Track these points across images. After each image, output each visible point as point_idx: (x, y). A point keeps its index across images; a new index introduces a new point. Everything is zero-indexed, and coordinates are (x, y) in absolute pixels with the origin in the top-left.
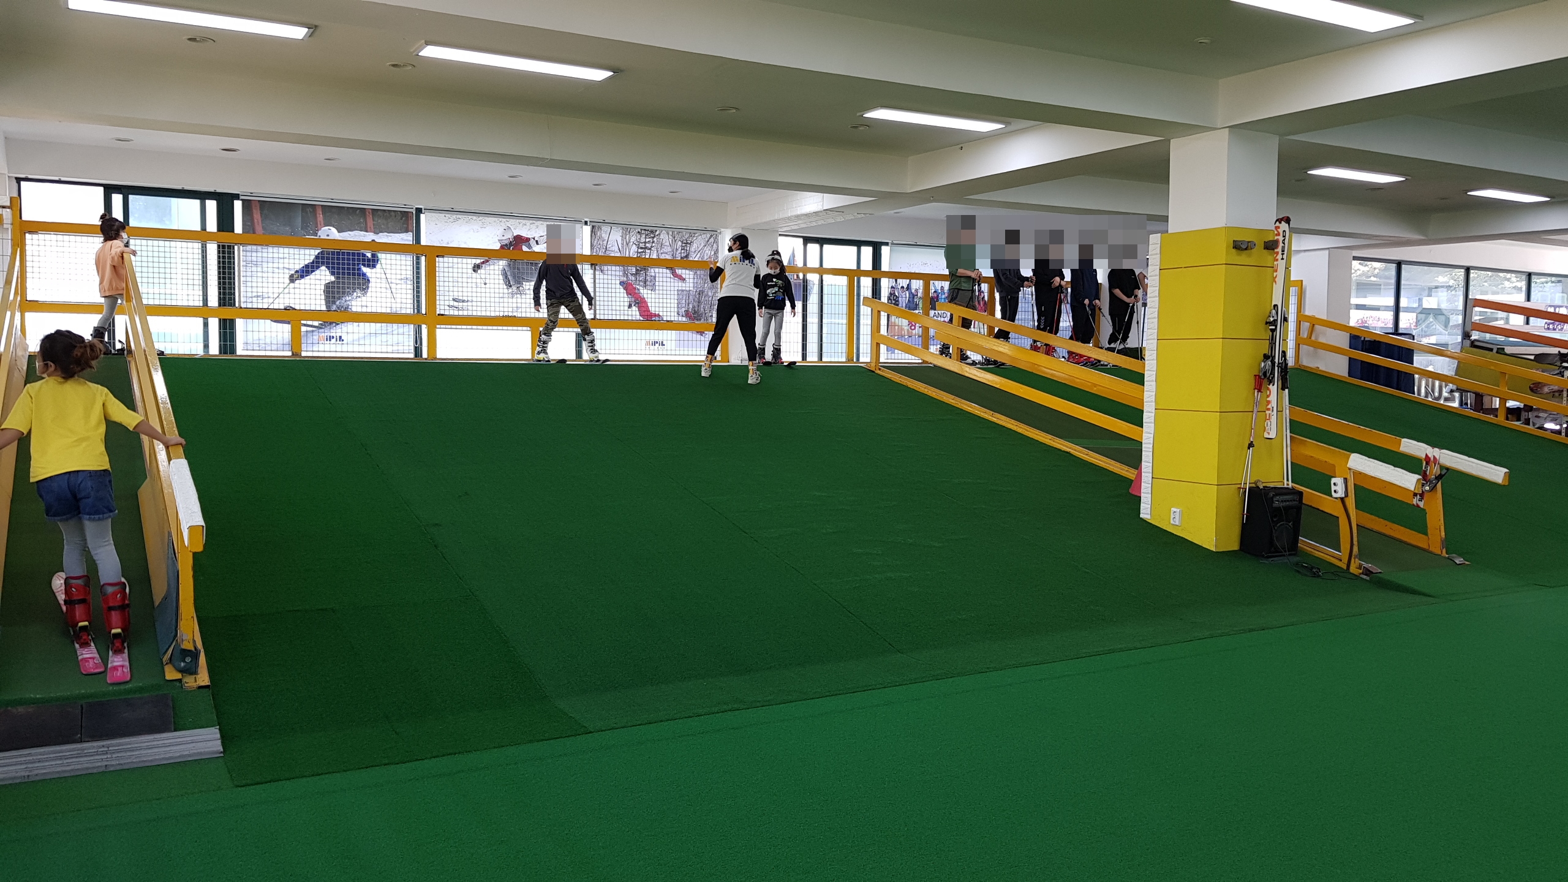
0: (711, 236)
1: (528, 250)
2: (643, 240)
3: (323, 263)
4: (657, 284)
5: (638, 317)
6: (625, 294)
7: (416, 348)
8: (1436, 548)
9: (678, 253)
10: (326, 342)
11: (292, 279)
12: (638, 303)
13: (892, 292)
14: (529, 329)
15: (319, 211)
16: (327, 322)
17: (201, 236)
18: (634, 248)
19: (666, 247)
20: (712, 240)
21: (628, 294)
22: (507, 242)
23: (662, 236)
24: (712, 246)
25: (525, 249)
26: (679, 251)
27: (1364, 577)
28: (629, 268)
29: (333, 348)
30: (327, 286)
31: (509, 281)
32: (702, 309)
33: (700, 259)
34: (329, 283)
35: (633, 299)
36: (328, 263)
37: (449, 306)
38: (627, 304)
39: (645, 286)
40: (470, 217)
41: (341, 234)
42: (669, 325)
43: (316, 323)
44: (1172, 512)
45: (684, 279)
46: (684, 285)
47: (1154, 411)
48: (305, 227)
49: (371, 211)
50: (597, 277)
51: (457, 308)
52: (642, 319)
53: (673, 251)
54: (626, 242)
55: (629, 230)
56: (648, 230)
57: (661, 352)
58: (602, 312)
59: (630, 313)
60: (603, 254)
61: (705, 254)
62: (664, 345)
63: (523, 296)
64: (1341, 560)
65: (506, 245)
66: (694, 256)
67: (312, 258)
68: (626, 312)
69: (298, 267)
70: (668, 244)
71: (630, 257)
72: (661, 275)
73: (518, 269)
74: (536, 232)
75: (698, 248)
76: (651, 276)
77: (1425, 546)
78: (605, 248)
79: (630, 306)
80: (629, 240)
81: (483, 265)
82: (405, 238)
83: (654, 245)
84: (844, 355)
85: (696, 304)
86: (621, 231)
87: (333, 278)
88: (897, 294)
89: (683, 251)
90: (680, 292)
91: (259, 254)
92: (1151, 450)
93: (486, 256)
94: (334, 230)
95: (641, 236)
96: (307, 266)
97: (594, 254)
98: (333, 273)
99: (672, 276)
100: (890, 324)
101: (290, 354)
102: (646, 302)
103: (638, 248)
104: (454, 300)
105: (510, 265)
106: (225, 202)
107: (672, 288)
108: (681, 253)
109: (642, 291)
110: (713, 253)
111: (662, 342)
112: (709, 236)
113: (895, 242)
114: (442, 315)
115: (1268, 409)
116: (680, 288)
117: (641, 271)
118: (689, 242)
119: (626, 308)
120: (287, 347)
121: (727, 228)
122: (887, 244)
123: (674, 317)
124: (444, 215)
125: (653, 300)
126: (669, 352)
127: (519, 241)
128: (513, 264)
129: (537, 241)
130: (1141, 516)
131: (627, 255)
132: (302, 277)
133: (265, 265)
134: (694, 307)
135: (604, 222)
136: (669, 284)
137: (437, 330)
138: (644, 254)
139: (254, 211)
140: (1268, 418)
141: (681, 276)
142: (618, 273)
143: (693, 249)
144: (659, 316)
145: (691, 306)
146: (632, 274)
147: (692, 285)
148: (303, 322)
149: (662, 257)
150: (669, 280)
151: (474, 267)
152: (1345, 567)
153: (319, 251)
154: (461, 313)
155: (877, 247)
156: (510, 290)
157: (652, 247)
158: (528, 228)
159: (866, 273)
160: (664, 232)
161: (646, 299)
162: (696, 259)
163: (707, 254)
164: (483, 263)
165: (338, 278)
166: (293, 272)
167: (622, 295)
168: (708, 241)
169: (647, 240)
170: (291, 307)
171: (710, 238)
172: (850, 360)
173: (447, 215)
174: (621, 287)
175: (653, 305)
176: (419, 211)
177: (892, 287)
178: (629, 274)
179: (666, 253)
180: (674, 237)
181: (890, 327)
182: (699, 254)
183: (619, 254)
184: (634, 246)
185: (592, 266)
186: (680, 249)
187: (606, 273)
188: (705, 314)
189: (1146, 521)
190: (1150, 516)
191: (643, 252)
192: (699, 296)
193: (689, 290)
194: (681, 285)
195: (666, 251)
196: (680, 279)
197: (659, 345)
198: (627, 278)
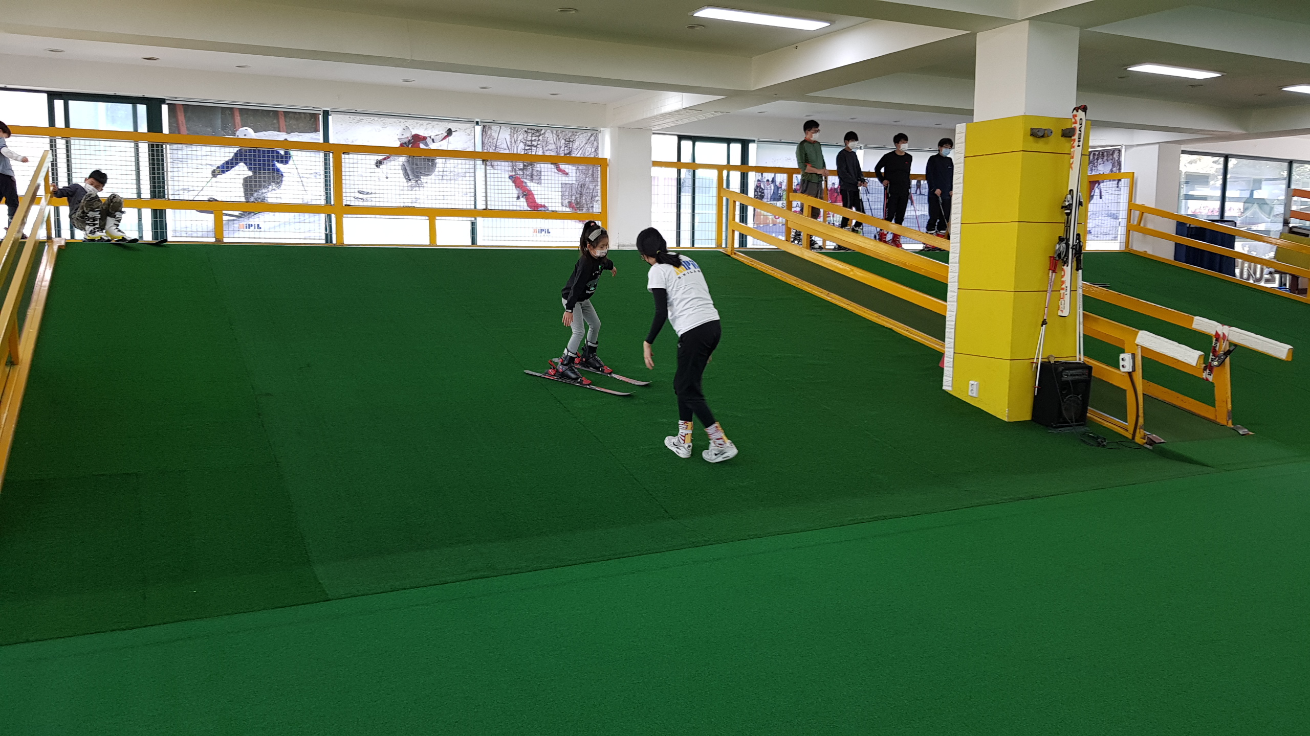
0: (592, 135)
1: (425, 147)
2: (529, 138)
3: (241, 160)
4: (542, 178)
5: (526, 208)
6: (514, 187)
7: (326, 235)
8: (1223, 419)
9: (561, 150)
10: (245, 230)
11: (214, 174)
12: (525, 195)
13: (758, 185)
14: (427, 218)
15: (237, 114)
16: (246, 212)
17: (133, 137)
18: (522, 146)
19: (550, 145)
20: (593, 138)
21: (516, 187)
22: (406, 140)
23: (547, 135)
24: (593, 143)
25: (422, 146)
26: (562, 149)
27: (1148, 446)
28: (517, 163)
29: (252, 234)
30: (245, 180)
31: (408, 175)
32: (584, 201)
33: (582, 156)
34: (247, 178)
35: (521, 192)
36: (246, 160)
37: (354, 197)
38: (516, 196)
39: (532, 180)
40: (372, 118)
41: (257, 134)
42: (555, 215)
43: (237, 213)
44: (970, 385)
45: (567, 174)
46: (567, 179)
47: (956, 290)
48: (224, 128)
49: (283, 113)
50: (488, 171)
51: (362, 199)
53: (557, 148)
54: (514, 140)
55: (516, 129)
56: (534, 130)
57: (546, 239)
58: (493, 203)
60: (493, 151)
61: (587, 151)
62: (550, 233)
63: (421, 189)
64: (1127, 430)
65: (405, 143)
66: (576, 153)
67: (232, 155)
69: (220, 163)
71: (517, 154)
72: (546, 170)
73: (417, 165)
74: (432, 131)
75: (580, 145)
76: (537, 171)
77: (1212, 417)
78: (495, 145)
79: (518, 198)
80: (517, 139)
81: (385, 161)
82: (315, 137)
83: (539, 142)
84: (713, 241)
85: (578, 196)
86: (509, 130)
87: (250, 173)
88: (762, 186)
89: (566, 148)
90: (564, 185)
91: (185, 152)
92: (953, 327)
93: (388, 152)
94: (250, 131)
95: (528, 135)
96: (227, 162)
97: (485, 151)
98: (250, 169)
99: (556, 171)
100: (756, 214)
101: (213, 240)
102: (532, 194)
103: (525, 145)
104: (359, 192)
105: (408, 161)
106: (153, 105)
107: (557, 182)
108: (564, 150)
109: (529, 184)
110: (593, 150)
111: (548, 230)
112: (589, 134)
113: (760, 139)
114: (349, 205)
115: (1063, 289)
116: (564, 182)
117: (528, 166)
118: (572, 140)
119: (515, 199)
120: (212, 234)
121: (605, 127)
123: (559, 208)
124: (348, 116)
126: (554, 239)
127: (417, 139)
128: (412, 159)
129: (433, 140)
130: (944, 388)
131: (515, 152)
132: (223, 172)
133: (189, 161)
134: (576, 199)
135: (494, 122)
136: (553, 178)
137: (344, 219)
138: (530, 151)
139: (179, 114)
140: (1062, 297)
141: (565, 171)
142: (507, 168)
143: (575, 147)
144: (544, 206)
145: (574, 198)
146: (520, 169)
147: (574, 178)
148: (224, 212)
149: (547, 153)
150: (553, 174)
151: (377, 163)
152: (1130, 437)
153: (237, 149)
154: (365, 204)
155: (745, 144)
156: (410, 184)
157: (538, 144)
158: (425, 127)
159: (735, 168)
160: (548, 131)
161: (533, 192)
162: (578, 156)
163: (588, 151)
164: (385, 159)
165: (255, 173)
166: (215, 168)
168: (589, 139)
169: (534, 138)
170: (214, 199)
171: (591, 136)
172: (719, 245)
173: (351, 117)
174: (510, 180)
176: (326, 114)
177: (758, 180)
179: (551, 150)
180: (558, 136)
181: (755, 216)
182: (581, 151)
183: (508, 150)
184: (522, 143)
185: (483, 162)
186: (563, 146)
187: (496, 168)
188: (587, 204)
189: (947, 392)
190: (951, 388)
191: (529, 149)
192: (581, 189)
193: (573, 184)
194: (564, 179)
195: (551, 148)
196: (564, 174)
197: (545, 233)
198: (515, 172)
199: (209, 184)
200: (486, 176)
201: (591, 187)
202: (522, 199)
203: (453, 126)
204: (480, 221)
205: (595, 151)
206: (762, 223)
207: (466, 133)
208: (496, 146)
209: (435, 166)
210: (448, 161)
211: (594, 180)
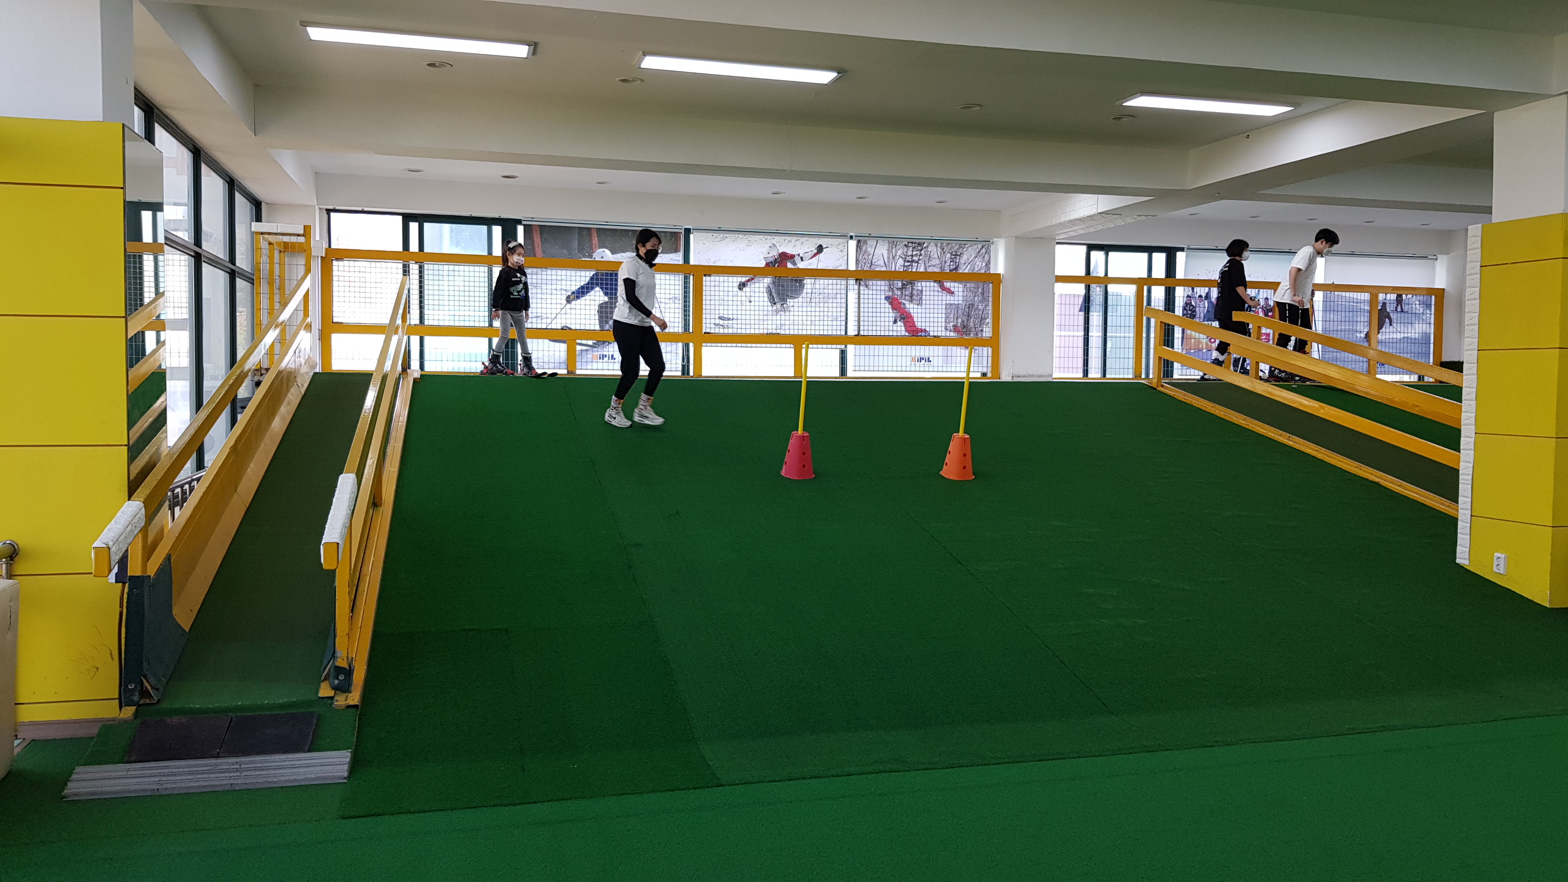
0: (983, 247)
1: (792, 267)
2: (910, 253)
3: (597, 284)
4: (924, 298)
5: (904, 333)
6: (890, 309)
7: (683, 366)
10: (599, 360)
11: (569, 300)
12: (904, 318)
13: (1189, 302)
14: (792, 346)
15: (595, 234)
16: (600, 341)
17: (487, 260)
18: (901, 262)
19: (934, 260)
20: (984, 250)
21: (893, 309)
22: (772, 259)
23: (930, 249)
24: (984, 257)
25: (790, 265)
28: (895, 282)
29: (606, 366)
30: (601, 306)
31: (773, 298)
33: (970, 271)
34: (602, 304)
35: (899, 315)
36: (602, 284)
37: (714, 324)
38: (892, 319)
39: (912, 301)
40: (736, 236)
41: (615, 256)
42: (937, 341)
43: (590, 342)
44: (1495, 558)
45: (953, 293)
46: (952, 298)
47: (1473, 435)
48: (581, 250)
50: (862, 292)
51: (722, 326)
52: (907, 334)
54: (893, 255)
56: (915, 243)
57: (927, 369)
58: (866, 328)
59: (895, 328)
60: (868, 269)
61: (976, 266)
62: (930, 361)
63: (787, 313)
65: (771, 262)
67: (588, 279)
68: (891, 328)
69: (574, 289)
70: (936, 256)
71: (895, 271)
72: (928, 289)
73: (783, 286)
74: (801, 249)
76: (918, 290)
78: (870, 262)
79: (895, 322)
80: (896, 254)
81: (749, 283)
82: (675, 258)
83: (921, 257)
84: (1131, 371)
85: (965, 318)
86: (887, 244)
87: (606, 299)
88: (1193, 304)
90: (949, 306)
91: (539, 277)
92: (1470, 482)
93: (753, 273)
94: (608, 252)
95: (908, 250)
96: (582, 287)
97: (859, 269)
98: (606, 294)
99: (940, 290)
100: (1185, 337)
101: (565, 372)
102: (912, 318)
103: (905, 261)
104: (720, 318)
105: (774, 282)
106: (509, 226)
107: (940, 302)
109: (907, 306)
110: (984, 264)
111: (928, 358)
112: (980, 247)
113: (1191, 247)
114: (708, 333)
116: (948, 302)
117: (907, 285)
118: (959, 253)
119: (891, 324)
120: (563, 365)
121: (1000, 238)
122: (1182, 249)
123: (942, 333)
124: (711, 234)
125: (920, 315)
126: (936, 369)
127: (784, 257)
128: (778, 282)
129: (802, 258)
130: (1458, 561)
131: (893, 269)
132: (578, 298)
133: (544, 287)
134: (963, 321)
135: (870, 236)
136: (936, 298)
137: (703, 348)
138: (911, 267)
139: (535, 235)
141: (950, 290)
142: (883, 288)
144: (925, 331)
145: (960, 321)
146: (898, 289)
147: (961, 298)
148: (578, 341)
149: (930, 270)
150: (936, 293)
151: (740, 285)
153: (594, 273)
154: (726, 331)
155: (1171, 254)
156: (775, 308)
157: (919, 260)
158: (793, 244)
159: (1158, 282)
160: (932, 244)
161: (912, 314)
163: (978, 266)
164: (748, 281)
165: (610, 298)
166: (570, 294)
167: (887, 310)
168: (979, 252)
169: (914, 253)
170: (567, 327)
171: (981, 249)
172: (1137, 375)
173: (714, 235)
174: (886, 302)
175: (919, 320)
176: (688, 232)
177: (1188, 296)
178: (895, 289)
179: (935, 266)
180: (943, 249)
181: (1185, 340)
183: (885, 268)
184: (901, 259)
185: (856, 282)
187: (871, 288)
188: (975, 328)
189: (1463, 567)
190: (1468, 561)
191: (910, 266)
192: (969, 311)
193: (959, 304)
194: (950, 299)
195: (934, 264)
196: (949, 293)
197: (926, 361)
198: (892, 293)
199: (563, 311)
200: (859, 297)
201: (980, 307)
202: (899, 323)
203: (823, 242)
204: (851, 349)
205: (986, 265)
206: (1193, 348)
207: (839, 250)
208: (872, 262)
209: (803, 288)
210: (817, 282)
211: (984, 299)
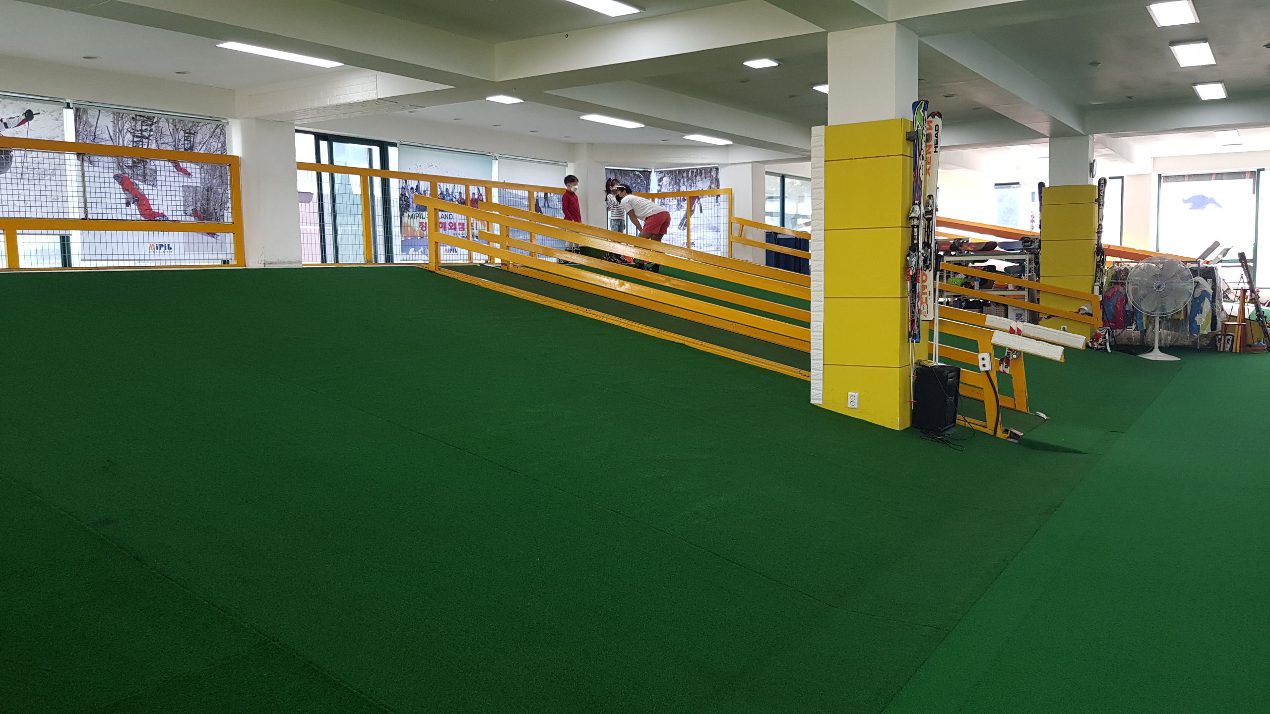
0: (217, 126)
2: (139, 128)
4: (158, 178)
5: (139, 217)
6: (121, 190)
8: (1022, 407)
9: (180, 144)
12: (137, 201)
13: (403, 193)
18: (129, 136)
19: (166, 137)
20: (218, 131)
21: (124, 189)
23: (161, 124)
24: (219, 138)
26: (182, 142)
27: (1012, 440)
28: (124, 159)
32: (212, 208)
33: (206, 152)
35: (131, 196)
38: (124, 201)
39: (145, 181)
42: (176, 226)
44: (849, 396)
46: (190, 180)
47: (822, 300)
50: (86, 169)
52: (143, 219)
53: (175, 141)
54: (119, 129)
55: (121, 115)
56: (144, 116)
57: (167, 257)
58: (94, 211)
59: (129, 212)
60: (91, 142)
61: (212, 147)
62: (171, 249)
64: (986, 427)
66: (199, 148)
68: (124, 212)
70: (168, 133)
71: (124, 147)
72: (163, 169)
75: (203, 139)
76: (151, 169)
77: (1011, 406)
78: (93, 134)
79: (128, 204)
80: (123, 127)
83: (152, 133)
85: (204, 202)
86: (112, 116)
88: (407, 195)
89: (186, 142)
90: (186, 188)
92: (822, 338)
95: (136, 123)
97: (80, 141)
99: (175, 170)
102: (147, 200)
103: (133, 136)
107: (177, 184)
108: (184, 144)
109: (141, 187)
110: (220, 145)
111: (169, 245)
112: (214, 126)
113: (403, 143)
115: (925, 293)
116: (186, 184)
117: (139, 163)
118: (193, 132)
119: (124, 206)
121: (233, 119)
122: (394, 145)
123: (181, 217)
125: (155, 197)
126: (177, 257)
129: (5, 124)
130: (812, 402)
131: (117, 145)
134: (202, 205)
135: (90, 105)
136: (172, 179)
138: (141, 143)
140: (924, 301)
141: (186, 171)
143: (197, 140)
144: (163, 215)
145: (199, 205)
146: (128, 167)
147: (199, 180)
149: (163, 147)
150: (172, 174)
152: (992, 433)
155: (384, 147)
157: (150, 136)
160: (163, 119)
161: (147, 196)
162: (202, 151)
163: (214, 147)
167: (117, 191)
168: (214, 132)
169: (144, 128)
171: (216, 129)
174: (116, 181)
175: (156, 202)
177: (402, 188)
178: (125, 167)
179: (167, 144)
180: (176, 126)
182: (205, 145)
183: (111, 142)
184: (129, 134)
185: (78, 157)
186: (183, 140)
187: (97, 165)
188: (216, 213)
189: (817, 406)
190: (822, 401)
191: (139, 141)
192: (208, 194)
193: (196, 187)
194: (187, 181)
195: (167, 141)
196: (186, 174)
197: (166, 249)
198: (121, 171)
200: (83, 174)
201: (220, 191)
202: (133, 206)
204: (76, 237)
205: (222, 145)
206: (409, 235)
207: (53, 117)
208: (95, 135)
209: (11, 160)
210: (29, 154)
211: (223, 183)
